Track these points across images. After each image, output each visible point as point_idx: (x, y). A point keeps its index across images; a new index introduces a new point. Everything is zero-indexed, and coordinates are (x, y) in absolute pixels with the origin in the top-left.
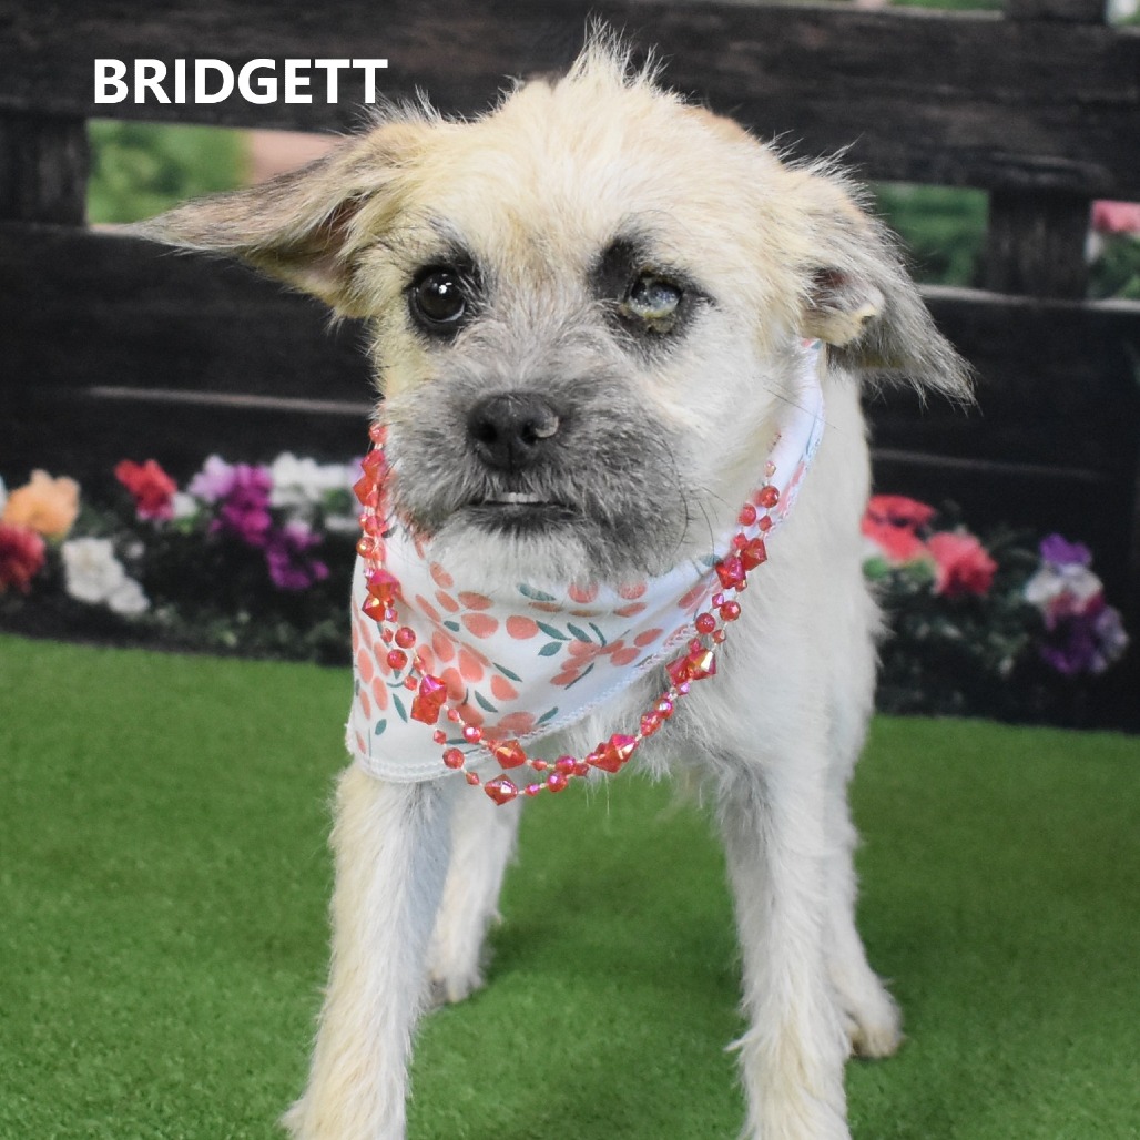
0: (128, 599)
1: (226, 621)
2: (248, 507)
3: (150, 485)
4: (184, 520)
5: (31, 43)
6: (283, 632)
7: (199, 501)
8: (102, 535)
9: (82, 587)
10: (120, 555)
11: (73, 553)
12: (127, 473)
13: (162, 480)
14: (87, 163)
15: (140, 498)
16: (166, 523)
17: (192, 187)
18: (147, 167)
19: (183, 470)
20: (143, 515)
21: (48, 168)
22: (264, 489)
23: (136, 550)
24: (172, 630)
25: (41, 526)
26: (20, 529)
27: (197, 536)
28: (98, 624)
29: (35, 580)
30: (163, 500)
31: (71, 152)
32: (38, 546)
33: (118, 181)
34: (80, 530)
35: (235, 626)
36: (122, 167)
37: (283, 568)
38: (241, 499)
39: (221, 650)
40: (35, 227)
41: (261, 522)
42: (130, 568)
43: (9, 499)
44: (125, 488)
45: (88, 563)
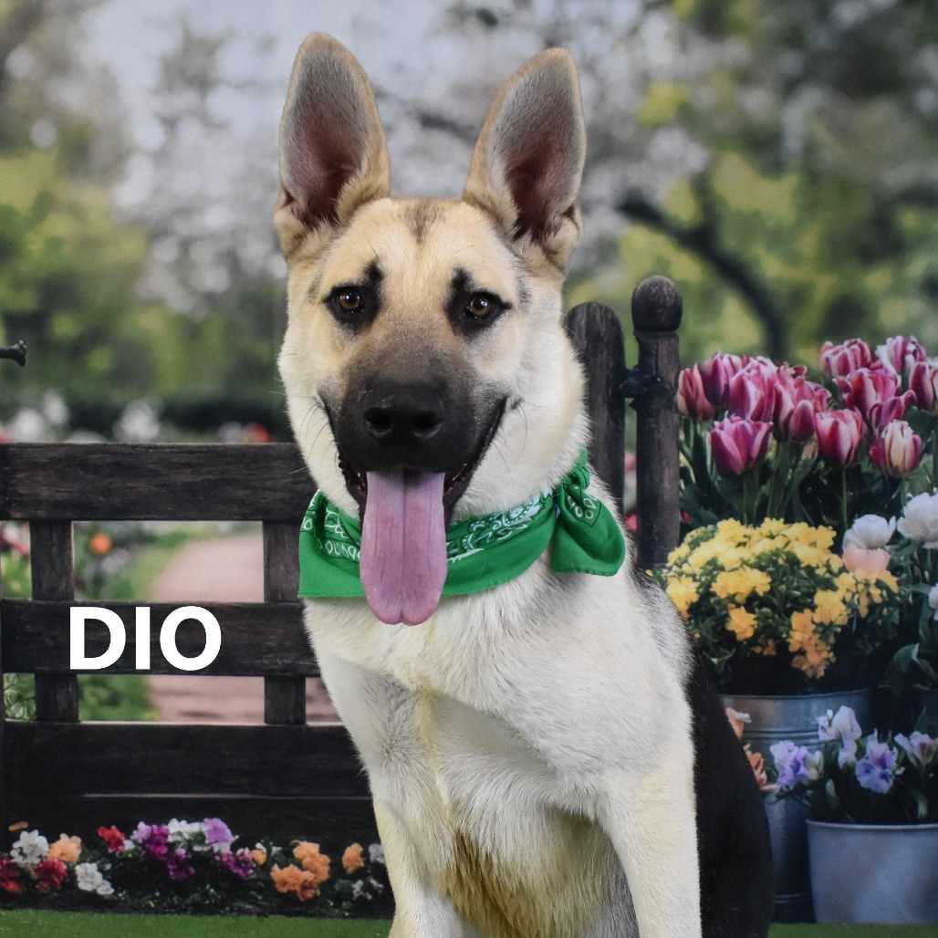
0: (105, 889)
1: (150, 896)
2: (158, 844)
3: (114, 837)
4: (129, 852)
5: (51, 643)
6: (176, 899)
7: (135, 842)
8: (91, 862)
9: (84, 885)
10: (100, 870)
11: (79, 869)
12: (103, 832)
13: (118, 834)
14: (79, 694)
15: (109, 843)
16: (121, 854)
17: (125, 702)
18: (104, 694)
19: (128, 829)
20: (110, 851)
21: (61, 698)
22: (165, 835)
23: (108, 867)
24: (126, 901)
25: (64, 858)
26: (56, 860)
27: (135, 859)
28: (92, 902)
29: (63, 883)
30: (120, 843)
31: (70, 689)
32: (65, 867)
33: (92, 701)
34: (82, 860)
35: (153, 898)
36: (94, 695)
37: (174, 870)
38: (155, 840)
39: (148, 910)
40: (56, 724)
41: (164, 850)
42: (105, 875)
43: (50, 847)
44: (102, 838)
45: (87, 874)
